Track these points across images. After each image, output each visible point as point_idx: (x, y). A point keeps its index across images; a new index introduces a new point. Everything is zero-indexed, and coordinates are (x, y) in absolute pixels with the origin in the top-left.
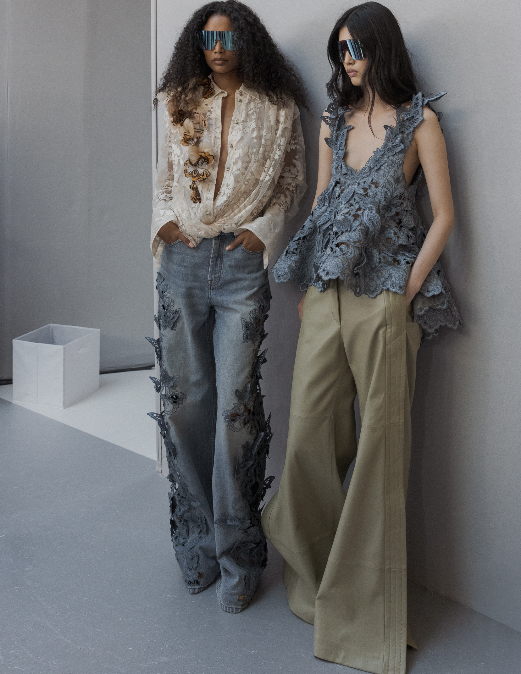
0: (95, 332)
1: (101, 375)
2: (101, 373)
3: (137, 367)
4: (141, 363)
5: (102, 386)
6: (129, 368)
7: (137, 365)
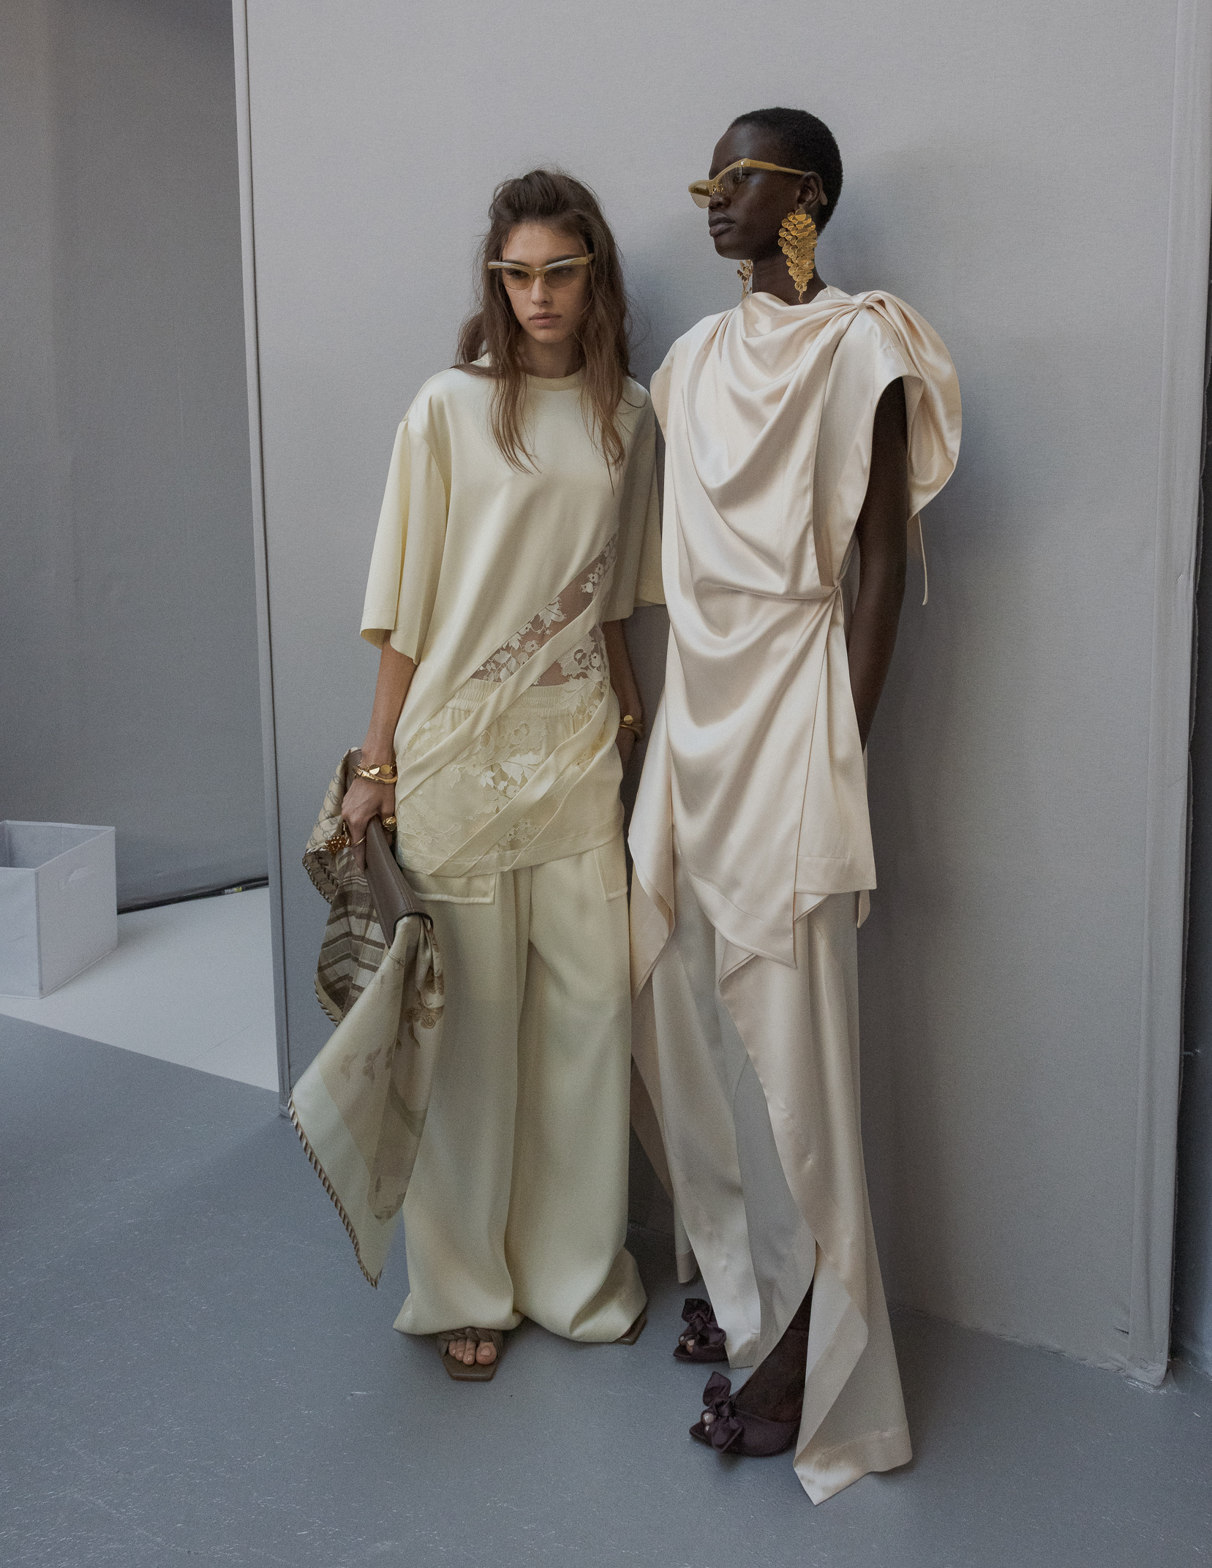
0: (106, 834)
1: (121, 916)
2: (120, 911)
3: (195, 893)
4: (200, 885)
5: (124, 940)
6: (176, 896)
7: (196, 889)
